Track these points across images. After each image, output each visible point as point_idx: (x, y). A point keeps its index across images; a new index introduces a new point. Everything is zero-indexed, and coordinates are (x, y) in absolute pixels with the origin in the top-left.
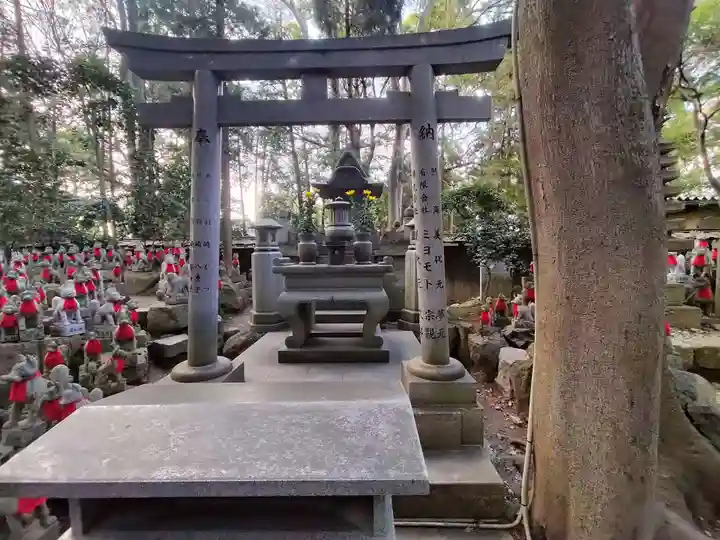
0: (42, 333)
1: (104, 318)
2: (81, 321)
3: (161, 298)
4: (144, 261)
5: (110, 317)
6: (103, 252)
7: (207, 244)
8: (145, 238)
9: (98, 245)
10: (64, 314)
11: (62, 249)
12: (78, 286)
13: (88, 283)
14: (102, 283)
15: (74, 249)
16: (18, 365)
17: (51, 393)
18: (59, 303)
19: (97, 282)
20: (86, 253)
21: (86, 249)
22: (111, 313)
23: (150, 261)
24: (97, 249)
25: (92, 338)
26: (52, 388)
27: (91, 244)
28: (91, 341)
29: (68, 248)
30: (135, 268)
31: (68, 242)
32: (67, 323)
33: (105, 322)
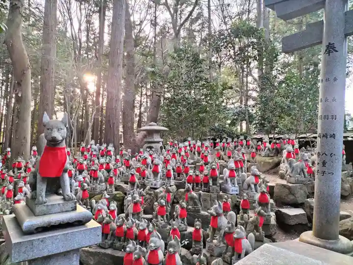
0: (218, 189)
1: (249, 186)
2: (237, 185)
3: (282, 177)
4: (269, 149)
5: (253, 186)
6: (244, 142)
7: (333, 136)
8: (268, 133)
9: (242, 137)
10: (229, 180)
11: (224, 140)
12: (236, 162)
13: (240, 161)
14: (246, 162)
15: (230, 140)
16: (215, 206)
17: (229, 228)
18: (227, 172)
19: (244, 161)
20: (235, 142)
21: (235, 140)
22: (253, 183)
23: (273, 149)
24: (242, 140)
25: (245, 198)
26: (230, 225)
27: (238, 137)
28: (244, 200)
29: (227, 139)
30: (263, 153)
31: (225, 136)
32: (230, 186)
33: (249, 189)
